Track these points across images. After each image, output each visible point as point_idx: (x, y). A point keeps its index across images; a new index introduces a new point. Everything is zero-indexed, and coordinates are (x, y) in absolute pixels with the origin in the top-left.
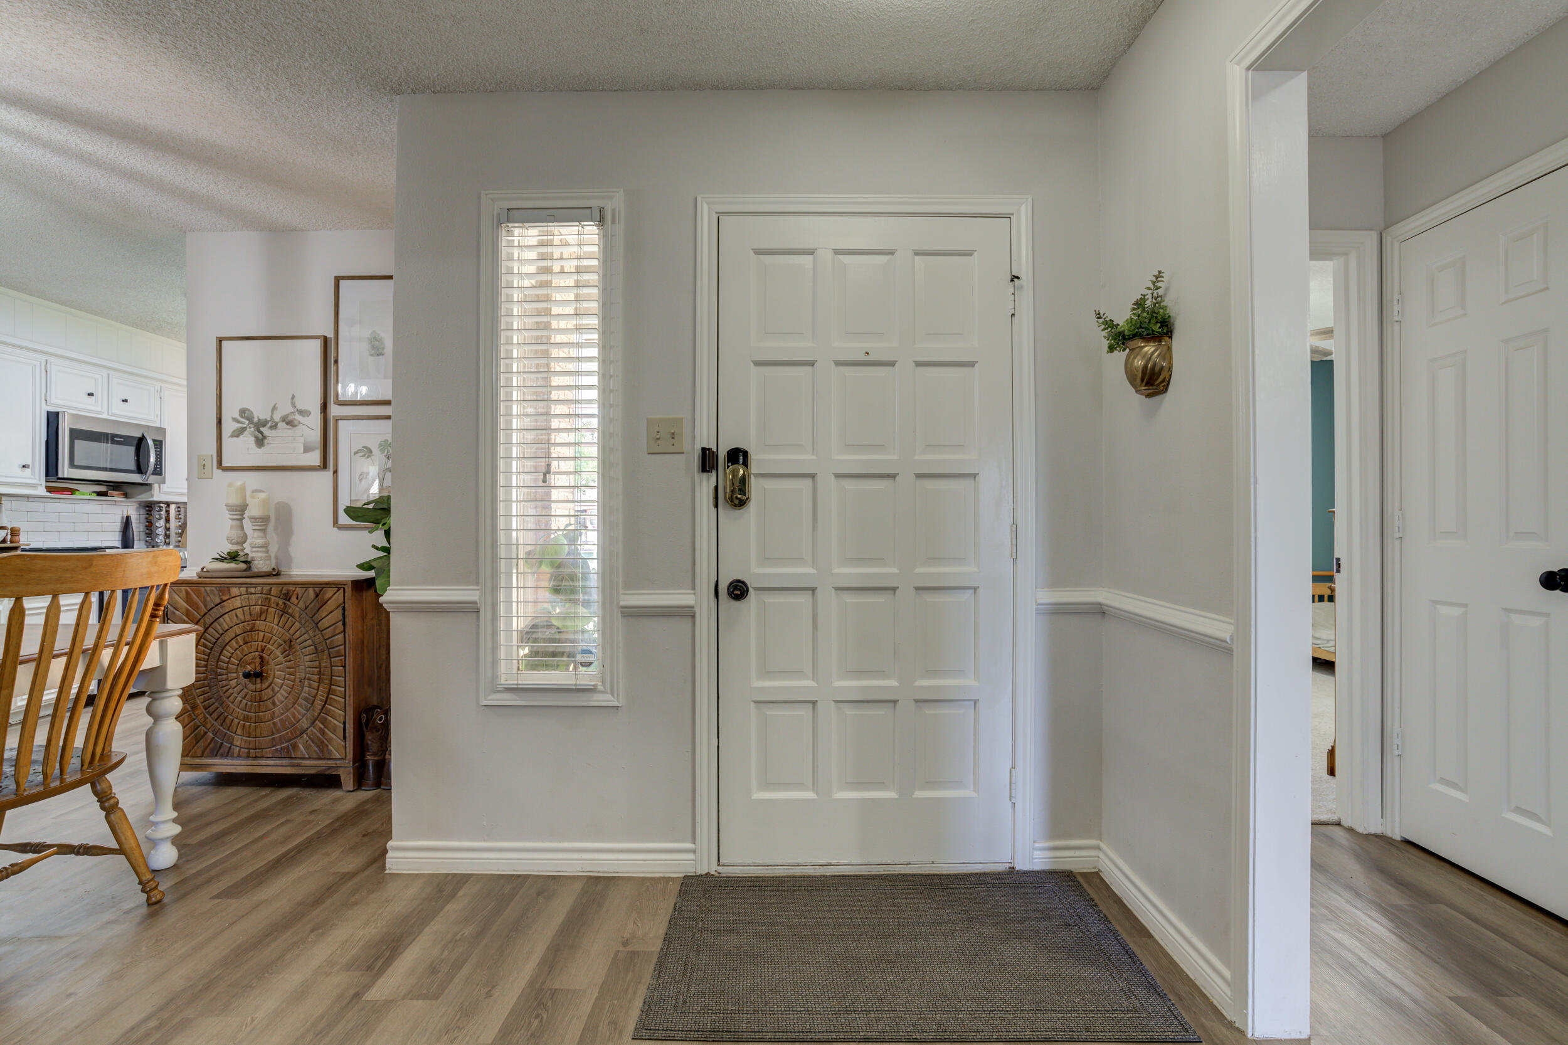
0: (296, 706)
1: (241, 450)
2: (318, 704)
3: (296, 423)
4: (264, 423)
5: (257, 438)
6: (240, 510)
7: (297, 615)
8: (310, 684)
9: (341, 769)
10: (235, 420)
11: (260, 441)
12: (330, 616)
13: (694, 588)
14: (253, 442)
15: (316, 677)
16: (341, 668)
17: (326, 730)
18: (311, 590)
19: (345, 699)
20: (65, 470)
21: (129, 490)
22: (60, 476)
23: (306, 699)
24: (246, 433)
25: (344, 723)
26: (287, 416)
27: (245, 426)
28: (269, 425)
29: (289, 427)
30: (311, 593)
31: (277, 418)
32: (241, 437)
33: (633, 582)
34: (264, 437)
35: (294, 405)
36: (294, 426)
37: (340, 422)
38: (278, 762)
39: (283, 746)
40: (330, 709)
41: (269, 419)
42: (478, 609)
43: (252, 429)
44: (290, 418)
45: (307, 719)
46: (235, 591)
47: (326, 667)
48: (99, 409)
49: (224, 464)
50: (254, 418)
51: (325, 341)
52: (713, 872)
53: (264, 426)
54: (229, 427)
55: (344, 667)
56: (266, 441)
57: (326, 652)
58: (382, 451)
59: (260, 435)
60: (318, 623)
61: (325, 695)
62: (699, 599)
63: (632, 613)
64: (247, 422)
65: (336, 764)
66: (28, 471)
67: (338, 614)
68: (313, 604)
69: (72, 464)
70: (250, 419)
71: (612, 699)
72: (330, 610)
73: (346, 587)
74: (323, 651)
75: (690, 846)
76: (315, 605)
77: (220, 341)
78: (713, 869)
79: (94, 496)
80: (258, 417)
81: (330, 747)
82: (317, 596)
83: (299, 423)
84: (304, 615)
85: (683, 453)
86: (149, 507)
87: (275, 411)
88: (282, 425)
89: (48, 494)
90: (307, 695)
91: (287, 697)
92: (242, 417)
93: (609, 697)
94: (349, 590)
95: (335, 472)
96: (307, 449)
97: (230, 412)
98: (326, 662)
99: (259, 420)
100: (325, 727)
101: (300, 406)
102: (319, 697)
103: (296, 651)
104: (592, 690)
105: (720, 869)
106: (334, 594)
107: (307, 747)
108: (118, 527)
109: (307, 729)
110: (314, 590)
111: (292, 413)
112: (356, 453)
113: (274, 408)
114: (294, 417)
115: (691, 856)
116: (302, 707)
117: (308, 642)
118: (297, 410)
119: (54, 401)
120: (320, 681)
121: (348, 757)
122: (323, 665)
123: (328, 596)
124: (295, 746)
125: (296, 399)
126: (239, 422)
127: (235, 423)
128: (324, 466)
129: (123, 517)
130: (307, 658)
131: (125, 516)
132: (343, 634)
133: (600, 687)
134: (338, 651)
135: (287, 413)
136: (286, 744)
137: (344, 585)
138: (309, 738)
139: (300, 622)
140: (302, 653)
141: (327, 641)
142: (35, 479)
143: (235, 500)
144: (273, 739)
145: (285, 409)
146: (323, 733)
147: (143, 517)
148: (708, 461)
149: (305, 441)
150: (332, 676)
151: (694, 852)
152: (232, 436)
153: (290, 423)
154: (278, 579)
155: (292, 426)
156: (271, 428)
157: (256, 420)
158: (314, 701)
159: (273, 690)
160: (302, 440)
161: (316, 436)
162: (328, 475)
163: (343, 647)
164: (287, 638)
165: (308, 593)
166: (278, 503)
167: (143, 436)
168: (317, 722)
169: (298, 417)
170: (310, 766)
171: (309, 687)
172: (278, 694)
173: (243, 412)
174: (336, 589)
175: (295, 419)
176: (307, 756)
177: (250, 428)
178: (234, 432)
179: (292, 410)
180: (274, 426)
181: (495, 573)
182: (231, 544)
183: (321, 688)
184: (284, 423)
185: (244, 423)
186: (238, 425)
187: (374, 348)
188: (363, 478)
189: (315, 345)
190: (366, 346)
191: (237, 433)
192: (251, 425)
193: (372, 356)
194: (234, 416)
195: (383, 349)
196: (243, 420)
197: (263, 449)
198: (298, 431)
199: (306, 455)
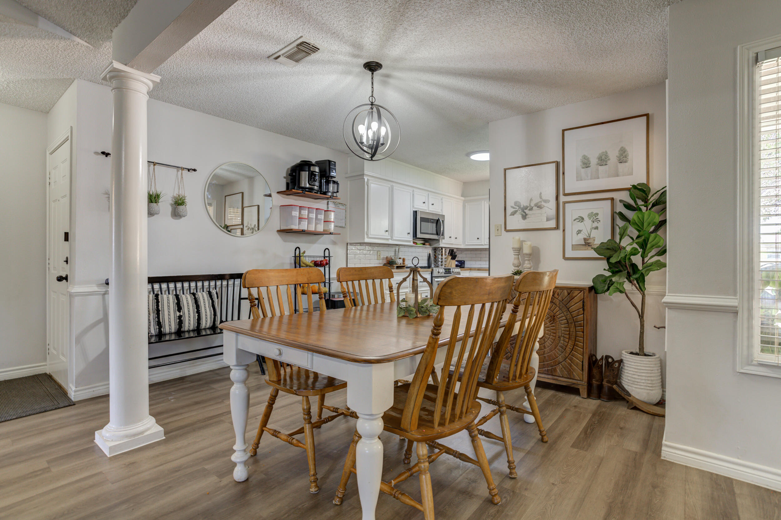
0: (556, 349)
1: (515, 222)
2: (568, 350)
3: (542, 206)
4: (526, 208)
5: (522, 215)
6: (519, 251)
7: (558, 304)
8: (564, 339)
9: (580, 386)
10: (512, 207)
11: (524, 217)
12: (576, 305)
14: (521, 217)
15: (567, 336)
16: (582, 333)
17: (572, 364)
18: (565, 291)
19: (583, 349)
20: (417, 235)
21: (431, 242)
22: (417, 237)
23: (562, 347)
24: (518, 213)
25: (583, 362)
26: (537, 203)
27: (517, 210)
28: (529, 208)
29: (538, 209)
30: (566, 292)
31: (532, 205)
32: (515, 215)
34: (526, 215)
35: (541, 197)
37: (567, 205)
39: (549, 368)
40: (575, 354)
41: (528, 205)
42: (735, 311)
43: (520, 211)
44: (539, 204)
45: (562, 357)
47: (573, 331)
48: (426, 208)
49: (508, 228)
50: (521, 205)
51: (557, 164)
54: (509, 210)
55: (583, 332)
56: (527, 216)
57: (573, 324)
58: (590, 218)
59: (524, 214)
60: (569, 308)
61: (572, 346)
64: (518, 208)
65: (577, 382)
66: (409, 235)
67: (580, 304)
68: (566, 298)
69: (421, 233)
70: (519, 207)
72: (576, 302)
73: (585, 290)
74: (571, 323)
76: (567, 299)
77: (505, 170)
79: (422, 245)
81: (574, 373)
82: (569, 294)
83: (544, 206)
84: (561, 304)
86: (435, 250)
87: (532, 202)
88: (535, 208)
89: (414, 244)
90: (562, 345)
91: (551, 345)
92: (515, 205)
94: (587, 292)
95: (564, 230)
96: (548, 219)
97: (510, 204)
98: (573, 329)
99: (524, 206)
100: (572, 362)
101: (544, 198)
102: (569, 346)
103: (556, 322)
106: (578, 294)
107: (562, 372)
108: (426, 258)
109: (562, 362)
110: (567, 291)
112: (574, 220)
113: (531, 200)
114: (541, 203)
116: (559, 351)
117: (563, 317)
118: (543, 200)
119: (415, 206)
120: (569, 339)
121: (584, 380)
122: (571, 330)
123: (575, 295)
124: (555, 370)
125: (542, 195)
126: (514, 208)
127: (512, 209)
128: (557, 228)
130: (563, 326)
131: (429, 253)
132: (583, 315)
134: (580, 324)
135: (537, 202)
136: (550, 368)
137: (584, 289)
138: (563, 367)
139: (559, 307)
140: (560, 323)
141: (574, 318)
142: (410, 238)
143: (517, 246)
145: (536, 200)
146: (571, 366)
147: (433, 254)
149: (547, 215)
150: (576, 337)
152: (511, 215)
153: (539, 207)
155: (540, 208)
156: (530, 210)
158: (566, 348)
159: (544, 340)
160: (545, 215)
161: (553, 212)
162: (560, 232)
163: (583, 322)
164: (552, 315)
165: (564, 293)
166: (533, 246)
167: (439, 219)
168: (567, 359)
169: (543, 204)
170: (563, 381)
171: (563, 341)
172: (547, 342)
173: (516, 203)
174: (579, 291)
175: (541, 205)
176: (561, 376)
177: (519, 210)
178: (512, 213)
179: (540, 200)
180: (531, 209)
181: (751, 289)
182: (515, 267)
183: (570, 342)
186: (513, 210)
187: (584, 164)
188: (579, 233)
189: (553, 166)
190: (579, 164)
191: (513, 214)
192: (520, 209)
193: (583, 168)
194: (512, 205)
195: (590, 164)
196: (516, 207)
197: (526, 221)
198: (543, 210)
199: (548, 222)
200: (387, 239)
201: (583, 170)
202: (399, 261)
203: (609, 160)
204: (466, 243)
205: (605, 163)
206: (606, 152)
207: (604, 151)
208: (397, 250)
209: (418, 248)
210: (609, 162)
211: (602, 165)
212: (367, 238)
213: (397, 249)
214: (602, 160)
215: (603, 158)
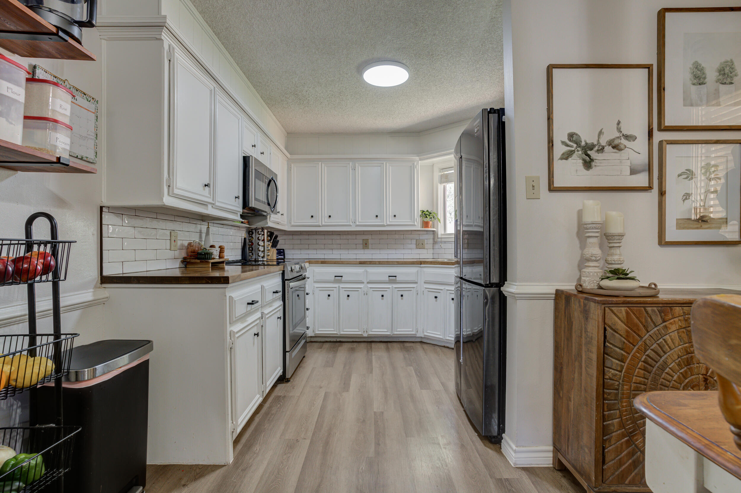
1: (570, 173)
3: (622, 147)
4: (591, 147)
5: (584, 160)
10: (563, 143)
11: (588, 164)
14: (581, 165)
24: (575, 156)
26: (613, 140)
27: (573, 149)
28: (596, 148)
29: (615, 150)
31: (603, 142)
32: (570, 159)
34: (592, 160)
35: (619, 131)
36: (620, 150)
37: (666, 147)
41: (595, 143)
43: (580, 152)
44: (616, 142)
49: (554, 186)
50: (581, 142)
51: (651, 70)
53: (591, 149)
54: (559, 149)
56: (593, 164)
58: (704, 174)
59: (588, 158)
64: (575, 145)
70: (578, 143)
77: (550, 69)
80: (585, 141)
83: (625, 147)
87: (601, 136)
88: (608, 149)
92: (570, 140)
95: (661, 193)
96: (633, 172)
97: (560, 136)
99: (586, 144)
101: (625, 132)
111: (618, 138)
112: (679, 175)
113: (601, 133)
114: (620, 141)
118: (623, 135)
125: (621, 125)
126: (567, 145)
127: (564, 146)
128: (649, 188)
135: (612, 137)
145: (611, 134)
149: (631, 164)
152: (561, 159)
153: (617, 147)
155: (618, 149)
156: (598, 151)
157: (583, 143)
160: (628, 163)
161: (642, 159)
162: (654, 196)
169: (624, 141)
173: (571, 136)
177: (578, 151)
178: (563, 154)
179: (618, 135)
180: (601, 150)
184: (610, 147)
185: (572, 147)
186: (567, 149)
187: (696, 77)
188: (686, 199)
190: (688, 76)
191: (567, 156)
192: (579, 149)
193: (694, 84)
194: (563, 140)
195: (705, 78)
196: (571, 144)
197: (591, 172)
198: (624, 154)
199: (634, 177)
201: (694, 88)
203: (736, 75)
204: (293, 224)
205: (729, 80)
206: (732, 61)
207: (729, 60)
210: (735, 79)
211: (725, 83)
214: (724, 74)
215: (727, 70)
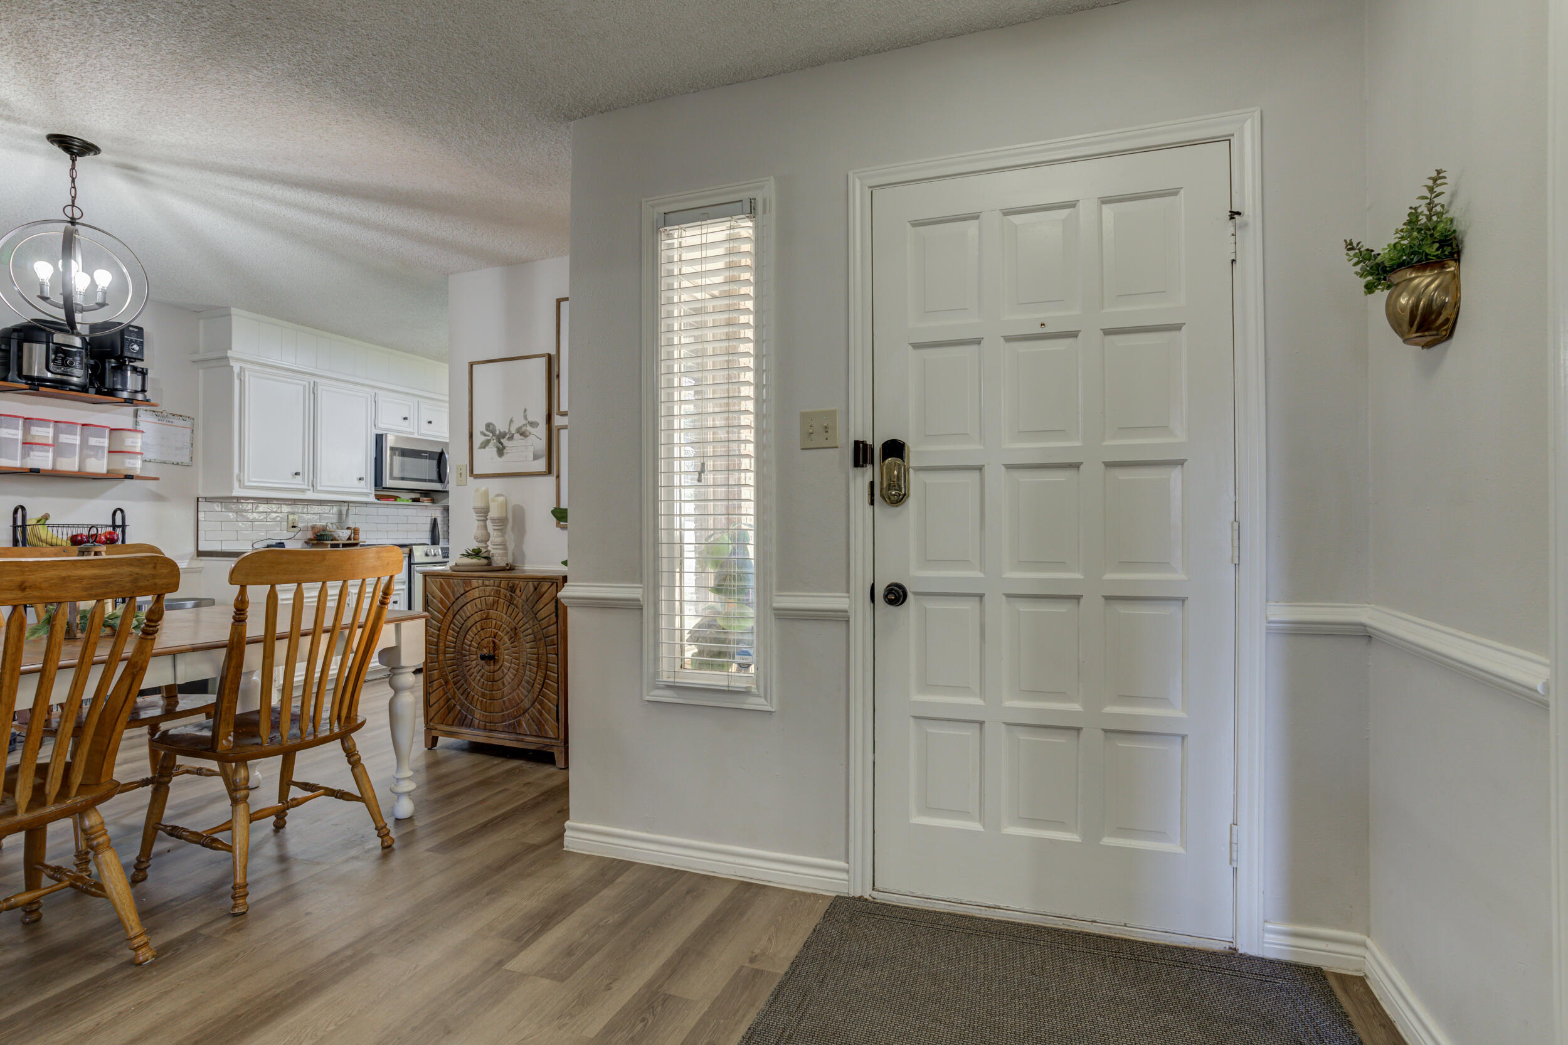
0: (520, 687)
1: (486, 460)
2: (537, 686)
3: (528, 433)
4: (502, 435)
5: (498, 448)
6: (484, 512)
7: (520, 606)
8: (530, 668)
9: (555, 748)
10: (482, 433)
11: (501, 452)
12: (545, 608)
13: (848, 591)
14: (496, 452)
15: (535, 663)
16: (555, 656)
17: (543, 711)
18: (530, 583)
19: (558, 684)
20: (388, 482)
21: (435, 496)
22: (384, 486)
23: (528, 682)
24: (491, 444)
25: (557, 706)
26: (520, 428)
27: (490, 438)
28: (507, 437)
29: (522, 437)
30: (532, 586)
31: (513, 431)
32: (487, 448)
33: (787, 584)
34: (504, 448)
35: (526, 418)
36: (526, 436)
37: (561, 431)
38: (507, 736)
39: (510, 722)
40: (545, 692)
41: (507, 431)
42: (642, 606)
43: (495, 441)
44: (523, 429)
45: (528, 700)
46: (475, 583)
47: (542, 654)
48: (411, 430)
49: (475, 472)
50: (496, 431)
51: (550, 358)
52: (866, 896)
53: (504, 437)
54: (478, 439)
55: (557, 655)
56: (505, 451)
57: (543, 641)
59: (501, 446)
60: (536, 614)
61: (542, 679)
62: (854, 603)
63: (785, 616)
64: (491, 435)
65: (551, 743)
66: (363, 482)
67: (551, 605)
68: (532, 597)
69: (393, 478)
70: (493, 432)
71: (766, 703)
72: (546, 602)
73: (558, 582)
74: (540, 640)
75: (842, 864)
76: (534, 598)
77: (471, 365)
78: (868, 893)
79: (410, 502)
80: (499, 430)
81: (546, 727)
82: (536, 589)
83: (530, 433)
84: (525, 607)
85: (836, 447)
86: (446, 510)
87: (512, 424)
88: (517, 436)
89: (376, 501)
90: (528, 679)
91: (513, 679)
92: (487, 430)
93: (762, 701)
95: (558, 477)
96: (536, 457)
97: (479, 427)
98: (543, 650)
99: (500, 432)
100: (542, 708)
101: (530, 419)
102: (537, 681)
103: (520, 639)
104: (746, 692)
105: (875, 894)
106: (549, 589)
107: (528, 725)
108: (428, 527)
109: (529, 709)
110: (533, 584)
111: (524, 425)
113: (511, 421)
114: (525, 428)
115: (844, 876)
116: (524, 689)
117: (529, 631)
118: (528, 422)
119: (380, 425)
120: (538, 666)
121: (560, 738)
122: (541, 652)
123: (544, 590)
124: (519, 723)
125: (528, 412)
126: (485, 435)
127: (482, 436)
128: (549, 471)
129: (432, 519)
130: (528, 645)
131: (433, 518)
132: (555, 625)
133: (754, 690)
134: (552, 640)
135: (520, 425)
136: (512, 721)
137: (557, 580)
138: (531, 717)
139: (523, 612)
140: (524, 640)
141: (544, 631)
142: (368, 489)
143: (480, 504)
144: (503, 715)
145: (519, 422)
146: (541, 714)
148: (862, 454)
149: (534, 449)
150: (547, 662)
151: (847, 872)
152: (480, 448)
153: (523, 434)
154: (511, 573)
155: (524, 436)
156: (509, 439)
157: (497, 432)
158: (533, 684)
159: (503, 672)
160: (532, 449)
161: (542, 445)
162: (552, 479)
163: (556, 636)
164: (513, 627)
165: (529, 587)
166: (515, 505)
167: (442, 451)
168: (536, 703)
169: (529, 428)
170: (531, 742)
171: (530, 671)
172: (507, 676)
173: (488, 426)
174: (550, 583)
175: (526, 430)
176: (528, 733)
177: (493, 439)
178: (482, 443)
179: (524, 422)
180: (511, 438)
181: (657, 572)
182: (479, 542)
183: (539, 673)
184: (518, 434)
185: (488, 436)
186: (484, 438)
189: (542, 363)
191: (484, 445)
192: (494, 438)
194: (482, 430)
196: (488, 433)
197: (503, 458)
198: (529, 440)
199: (536, 461)
200: (303, 491)
202: (341, 534)
208: (344, 512)
209: (406, 507)
212: (240, 487)
213: (344, 509)
